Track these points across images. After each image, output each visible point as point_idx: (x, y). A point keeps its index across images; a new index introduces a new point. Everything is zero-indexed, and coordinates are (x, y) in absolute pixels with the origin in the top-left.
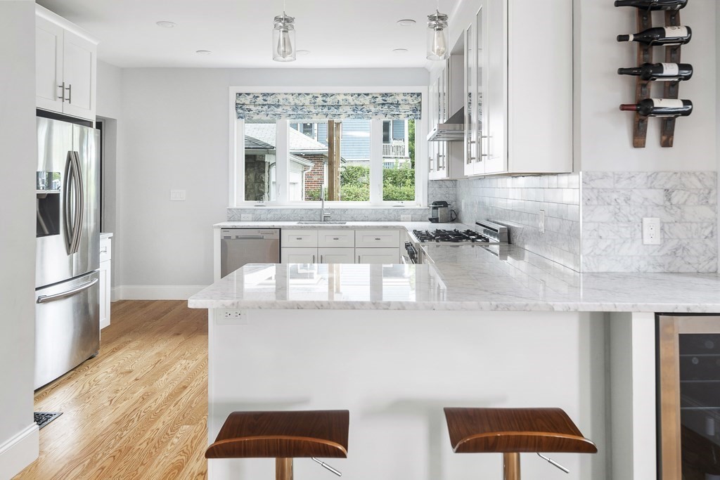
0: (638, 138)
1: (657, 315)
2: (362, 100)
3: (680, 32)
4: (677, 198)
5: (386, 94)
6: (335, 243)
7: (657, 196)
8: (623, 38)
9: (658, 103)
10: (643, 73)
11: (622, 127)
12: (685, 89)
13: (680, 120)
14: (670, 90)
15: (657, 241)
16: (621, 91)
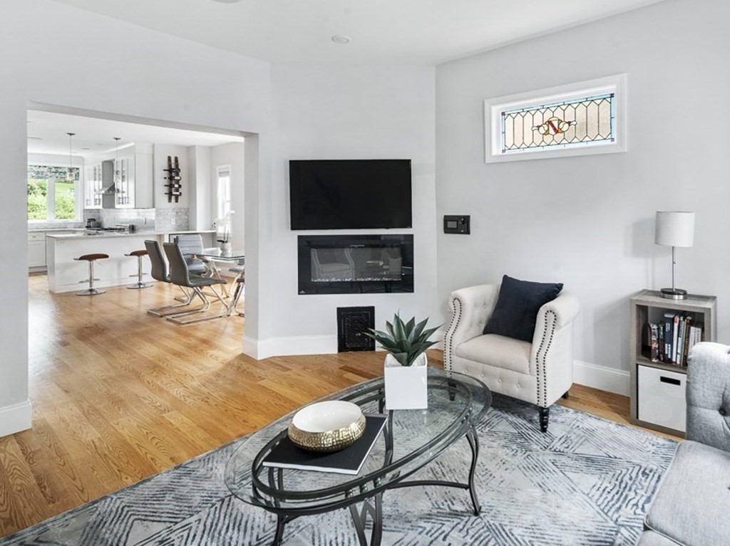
0: (170, 200)
1: (170, 235)
2: (41, 169)
3: (179, 178)
4: (179, 214)
5: (57, 168)
6: (34, 239)
7: (175, 213)
8: (165, 178)
9: (174, 193)
10: (171, 186)
11: (166, 197)
12: (180, 190)
13: (179, 197)
14: (177, 190)
15: (174, 224)
16: (166, 190)
